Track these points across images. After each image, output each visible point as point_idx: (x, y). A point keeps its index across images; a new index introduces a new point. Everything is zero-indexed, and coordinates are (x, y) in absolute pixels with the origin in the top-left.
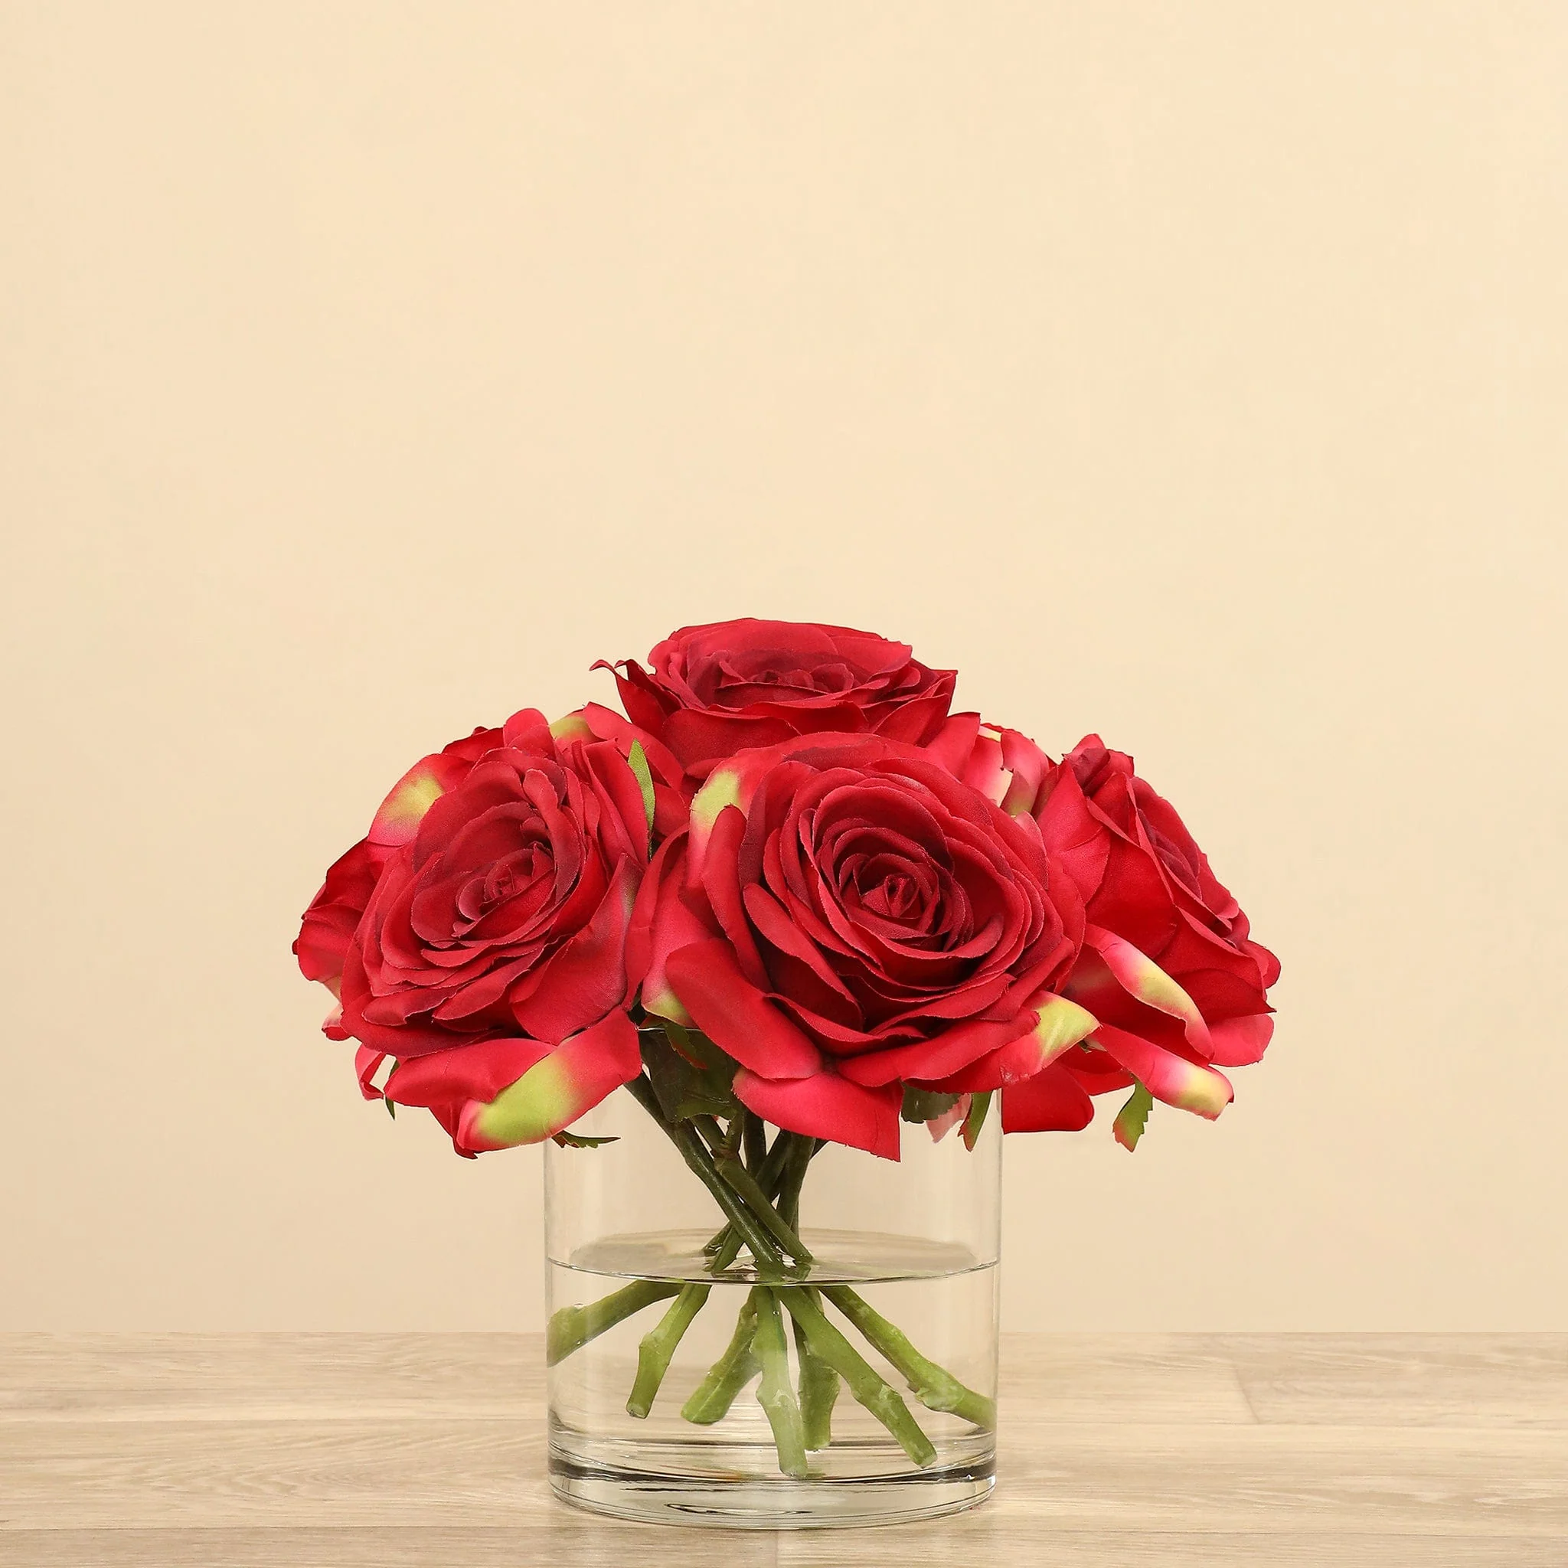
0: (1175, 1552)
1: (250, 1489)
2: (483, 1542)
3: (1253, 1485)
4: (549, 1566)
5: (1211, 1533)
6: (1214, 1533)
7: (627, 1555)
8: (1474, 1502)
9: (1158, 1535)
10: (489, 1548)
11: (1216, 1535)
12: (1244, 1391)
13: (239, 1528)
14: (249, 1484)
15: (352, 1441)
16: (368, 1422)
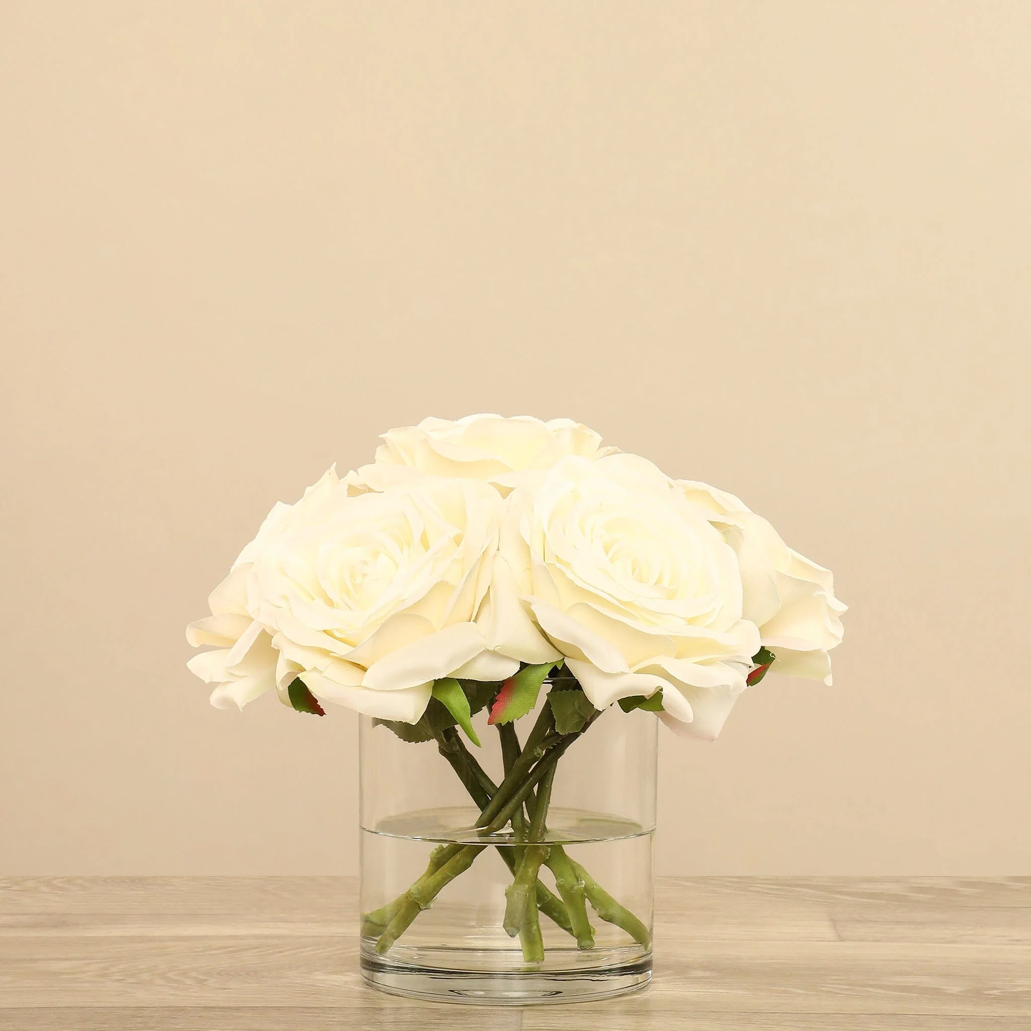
1: (177, 981)
3: (838, 982)
9: (773, 1014)
12: (833, 921)
14: (176, 978)
15: (246, 950)
16: (257, 937)
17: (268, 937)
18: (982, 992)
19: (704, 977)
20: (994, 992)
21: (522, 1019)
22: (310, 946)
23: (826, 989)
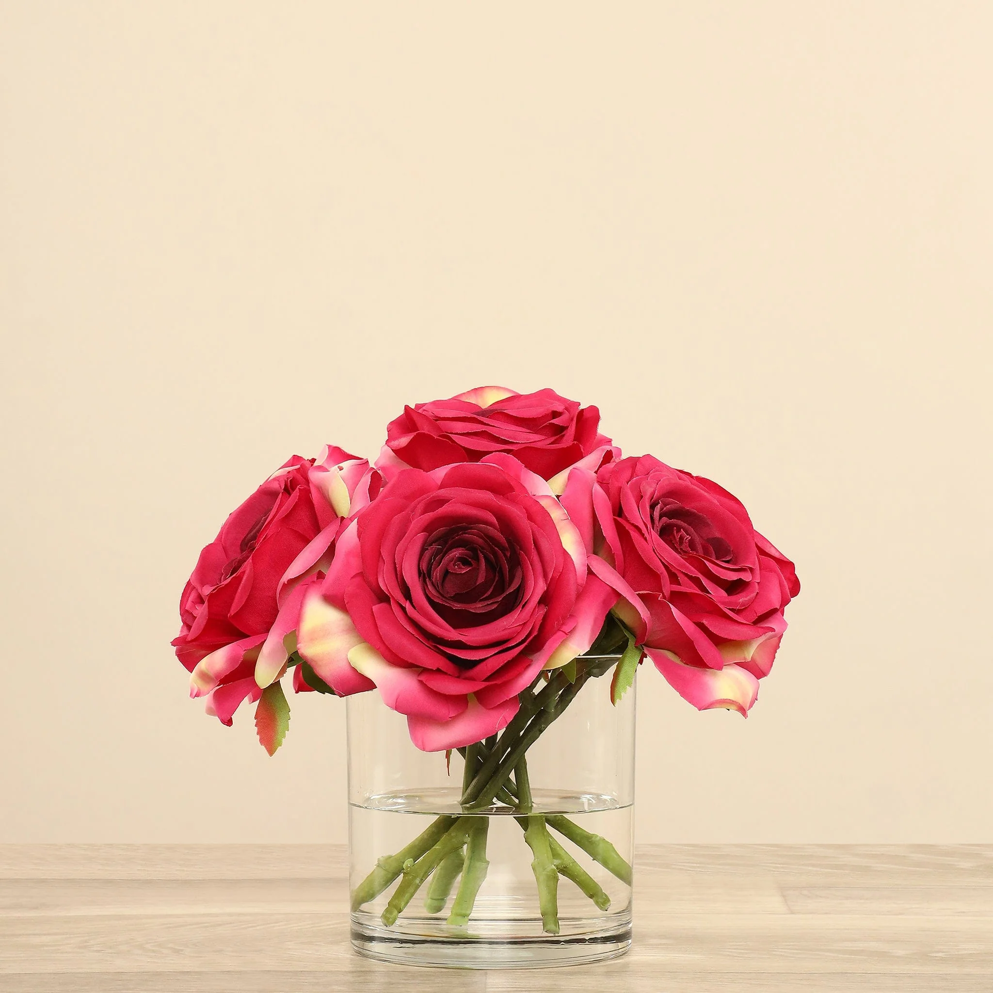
0: (739, 983)
1: (154, 951)
2: (300, 979)
3: (789, 947)
4: (340, 991)
5: (761, 973)
6: (763, 973)
7: (392, 986)
8: (928, 956)
9: (727, 974)
10: (303, 982)
11: (764, 974)
12: (784, 896)
13: (146, 972)
14: (153, 948)
15: (220, 925)
16: (230, 915)
17: (239, 914)
18: (929, 954)
19: (661, 944)
20: (940, 954)
21: (486, 979)
22: (282, 922)
23: (778, 953)
